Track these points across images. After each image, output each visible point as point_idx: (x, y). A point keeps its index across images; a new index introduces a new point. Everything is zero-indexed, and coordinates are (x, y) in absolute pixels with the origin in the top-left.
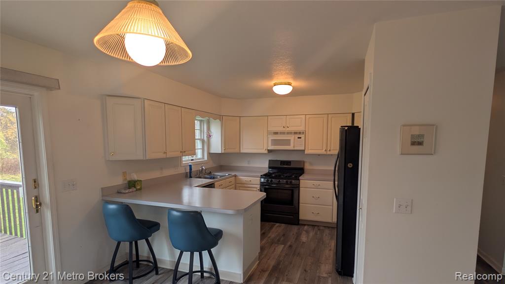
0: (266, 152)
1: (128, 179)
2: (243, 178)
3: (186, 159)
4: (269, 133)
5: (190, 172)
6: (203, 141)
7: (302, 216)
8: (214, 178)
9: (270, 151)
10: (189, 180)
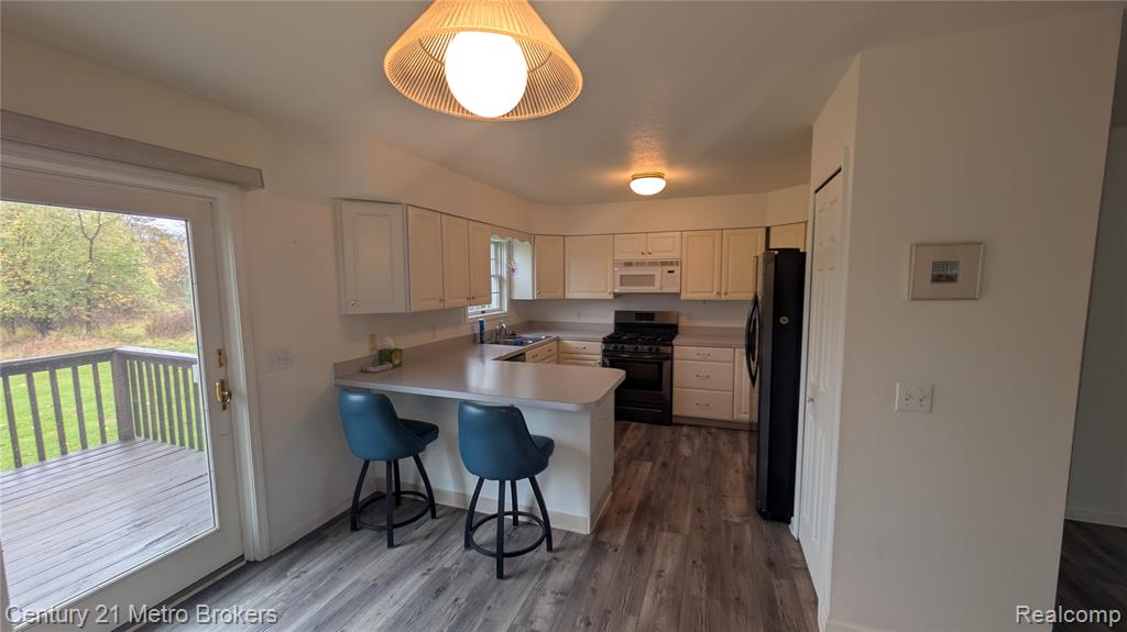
0: (611, 297)
1: (379, 348)
2: (571, 343)
3: (474, 311)
4: (615, 264)
5: (482, 334)
6: (500, 279)
7: (679, 409)
8: (522, 344)
9: (617, 296)
10: (479, 347)
